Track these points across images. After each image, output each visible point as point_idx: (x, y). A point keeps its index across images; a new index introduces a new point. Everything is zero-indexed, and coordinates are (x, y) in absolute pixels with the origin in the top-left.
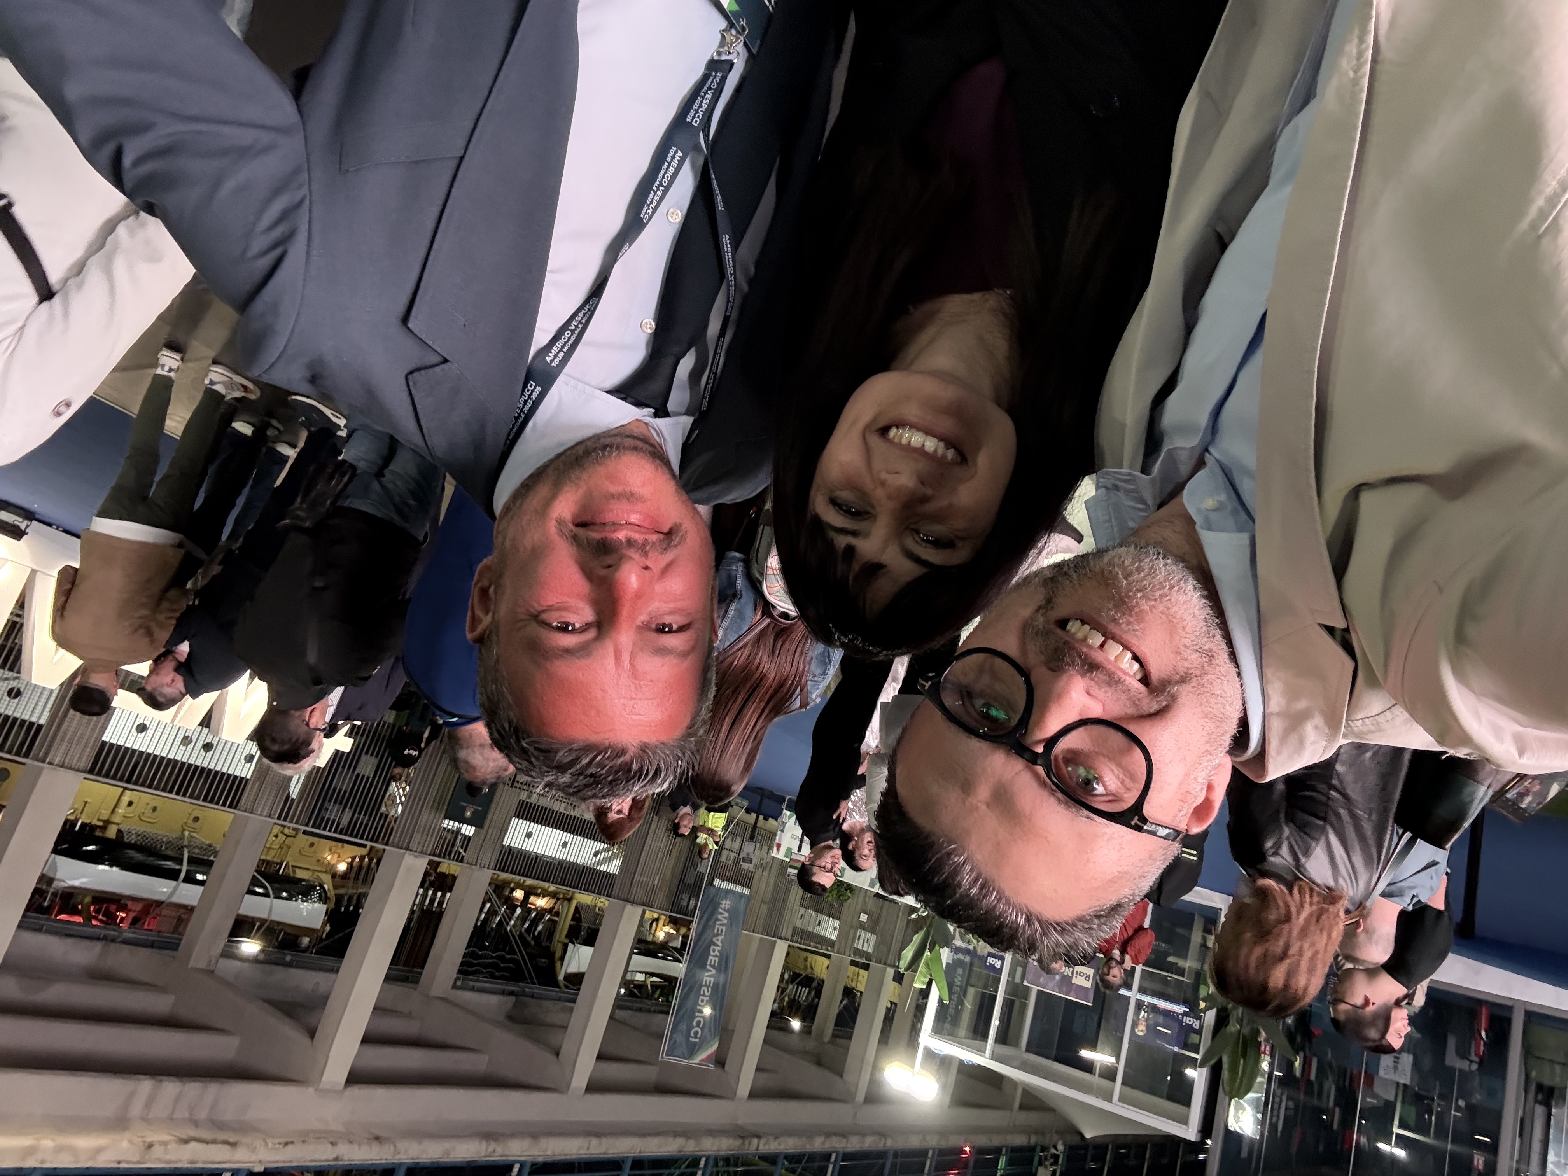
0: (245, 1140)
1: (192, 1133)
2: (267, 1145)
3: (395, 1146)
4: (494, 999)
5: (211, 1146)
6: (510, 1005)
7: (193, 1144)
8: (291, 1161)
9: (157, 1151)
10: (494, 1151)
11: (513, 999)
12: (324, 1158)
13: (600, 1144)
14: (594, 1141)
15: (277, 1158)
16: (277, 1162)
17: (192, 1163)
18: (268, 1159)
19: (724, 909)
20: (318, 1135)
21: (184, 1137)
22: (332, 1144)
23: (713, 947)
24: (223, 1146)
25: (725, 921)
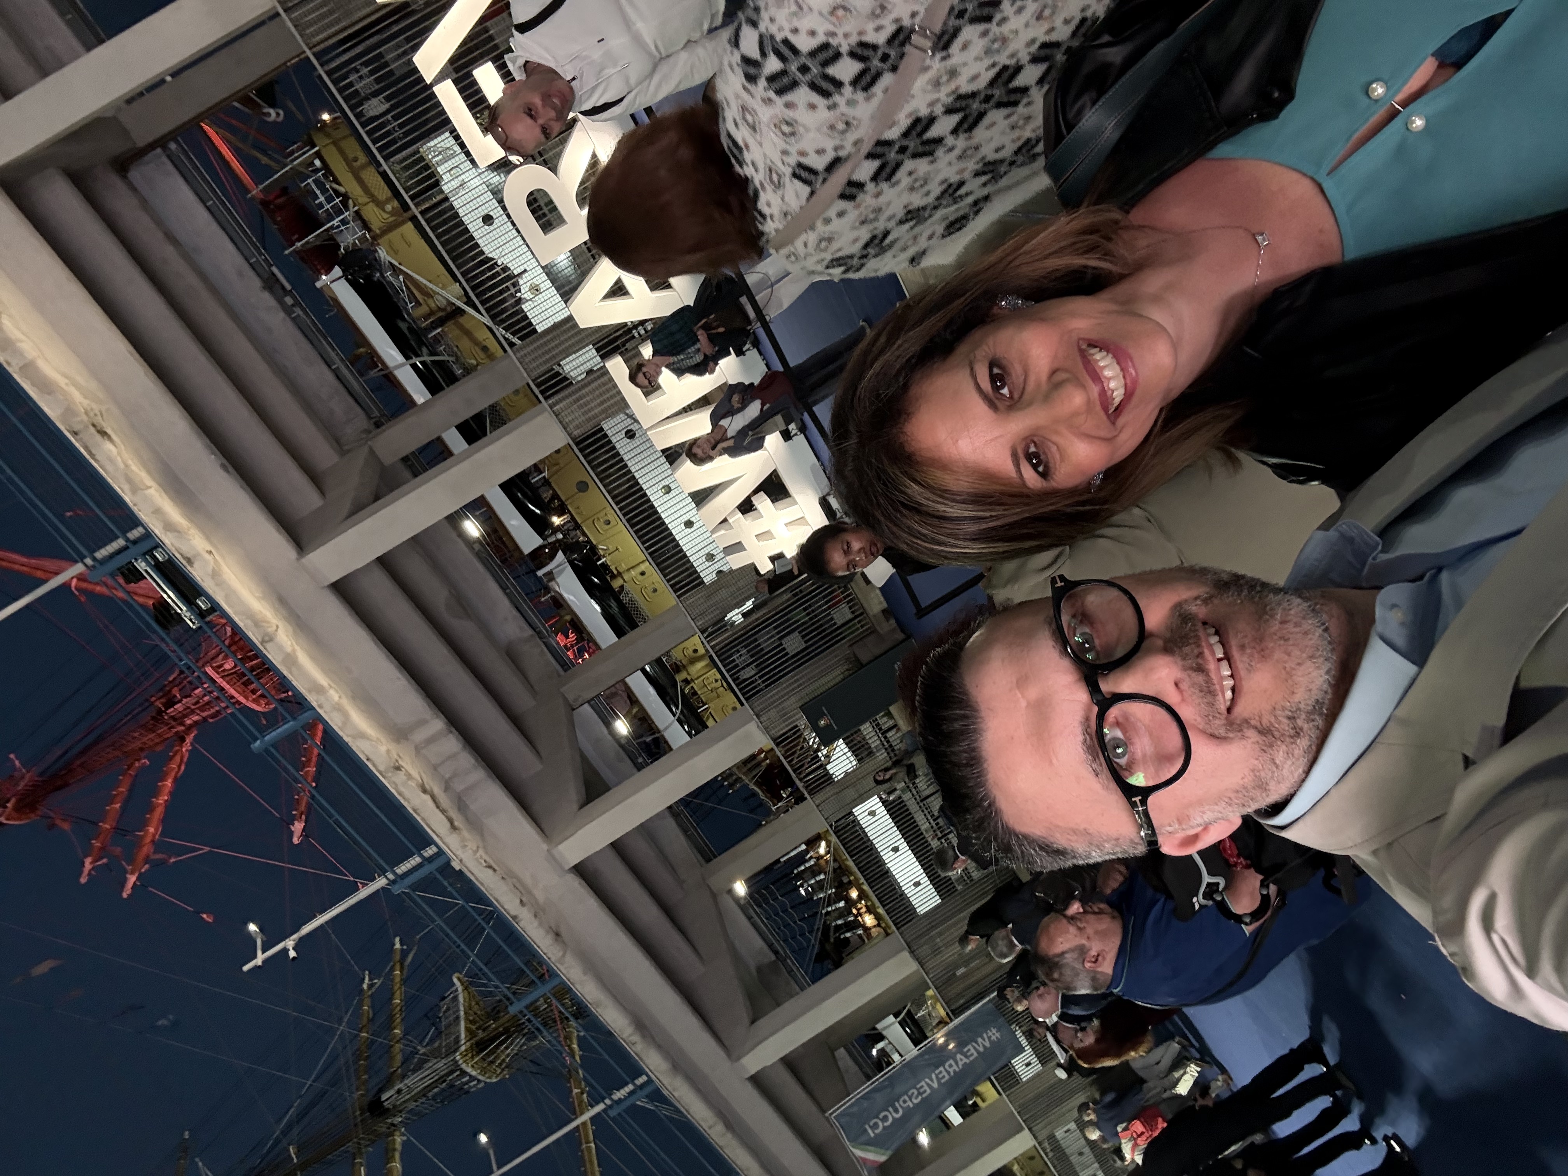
0: (466, 834)
1: (437, 790)
2: (476, 852)
3: (564, 955)
4: (759, 943)
5: (437, 811)
6: (767, 960)
7: (427, 797)
8: (482, 884)
9: (400, 777)
10: (634, 1043)
11: (773, 957)
12: (506, 905)
13: (724, 1135)
14: (720, 1127)
15: (475, 870)
16: (472, 874)
17: (415, 810)
18: (468, 865)
19: (989, 1038)
20: (518, 885)
21: (427, 787)
22: (521, 901)
23: (951, 1062)
24: (446, 820)
25: (981, 1049)
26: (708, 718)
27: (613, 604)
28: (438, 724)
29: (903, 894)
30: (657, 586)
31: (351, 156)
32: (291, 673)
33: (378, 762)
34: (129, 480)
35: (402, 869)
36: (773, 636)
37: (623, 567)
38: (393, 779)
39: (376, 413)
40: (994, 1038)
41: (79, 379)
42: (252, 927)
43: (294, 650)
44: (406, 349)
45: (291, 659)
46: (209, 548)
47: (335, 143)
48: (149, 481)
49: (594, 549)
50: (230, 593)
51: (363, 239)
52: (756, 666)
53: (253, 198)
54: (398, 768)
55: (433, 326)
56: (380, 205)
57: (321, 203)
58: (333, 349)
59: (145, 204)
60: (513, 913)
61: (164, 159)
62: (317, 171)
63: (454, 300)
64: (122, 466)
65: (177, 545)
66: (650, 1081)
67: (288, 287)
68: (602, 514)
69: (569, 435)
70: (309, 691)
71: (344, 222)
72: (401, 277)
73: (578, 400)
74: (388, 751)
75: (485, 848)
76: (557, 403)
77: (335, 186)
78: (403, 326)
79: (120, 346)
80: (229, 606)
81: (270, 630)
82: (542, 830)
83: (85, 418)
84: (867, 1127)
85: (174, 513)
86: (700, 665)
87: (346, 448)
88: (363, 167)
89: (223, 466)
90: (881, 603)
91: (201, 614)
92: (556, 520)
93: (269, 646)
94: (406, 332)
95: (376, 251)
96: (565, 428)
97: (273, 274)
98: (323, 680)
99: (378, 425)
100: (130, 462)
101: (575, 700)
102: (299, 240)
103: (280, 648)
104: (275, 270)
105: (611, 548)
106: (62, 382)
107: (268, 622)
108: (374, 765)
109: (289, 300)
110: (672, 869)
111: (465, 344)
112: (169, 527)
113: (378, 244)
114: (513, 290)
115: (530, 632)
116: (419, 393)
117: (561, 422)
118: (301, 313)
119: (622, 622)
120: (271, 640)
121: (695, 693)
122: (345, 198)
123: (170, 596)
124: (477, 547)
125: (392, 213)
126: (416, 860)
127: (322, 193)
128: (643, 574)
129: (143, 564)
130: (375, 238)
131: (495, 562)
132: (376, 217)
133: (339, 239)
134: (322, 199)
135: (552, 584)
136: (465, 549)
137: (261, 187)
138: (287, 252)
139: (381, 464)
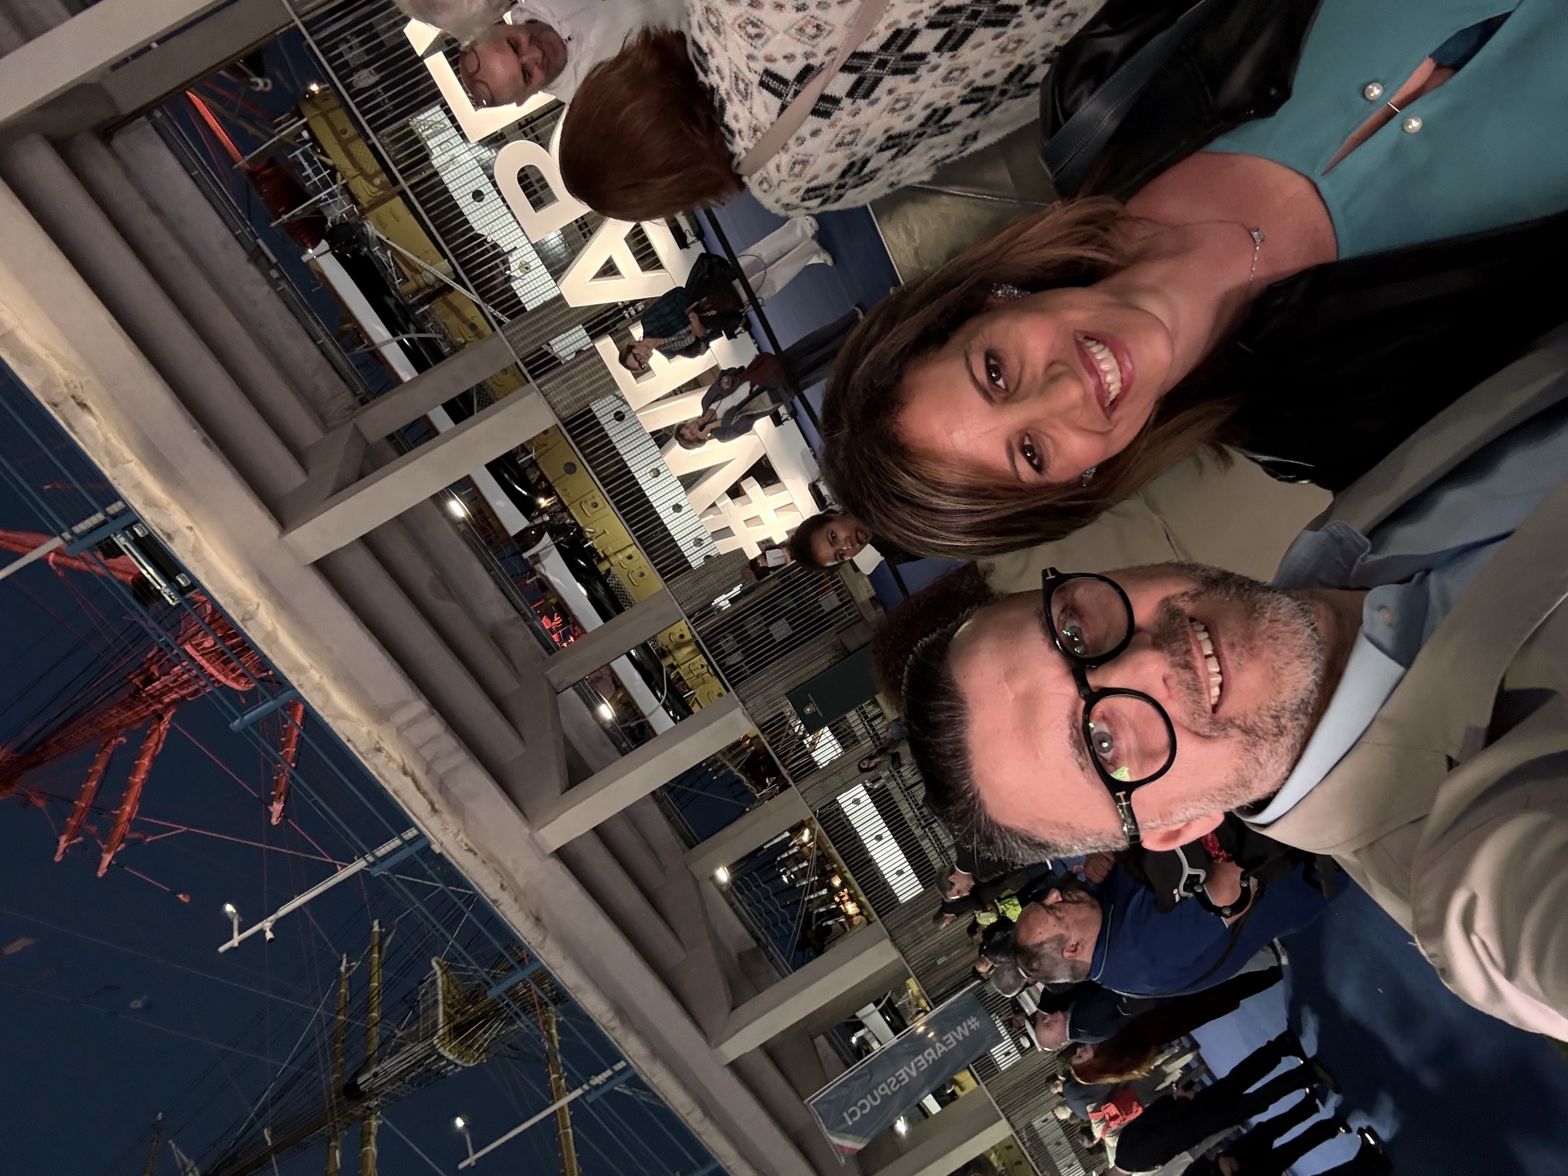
0: (447, 816)
1: (418, 773)
2: (457, 835)
3: (544, 939)
4: (740, 929)
5: (418, 793)
6: (748, 947)
7: (408, 780)
8: (462, 868)
9: (380, 759)
10: (613, 1029)
11: (755, 945)
12: (487, 890)
13: (702, 1121)
14: (698, 1114)
15: (456, 853)
16: (453, 857)
17: (395, 793)
18: (449, 847)
19: (969, 1027)
20: (498, 869)
21: (408, 769)
22: (502, 886)
23: (930, 1050)
24: (426, 803)
25: (961, 1038)
26: (693, 704)
27: (600, 588)
28: (420, 706)
29: (885, 882)
30: (644, 570)
31: (339, 129)
32: (271, 652)
33: (358, 744)
34: (109, 453)
35: (381, 851)
36: (759, 623)
37: (610, 550)
38: (374, 760)
39: (362, 390)
40: (973, 1027)
41: (57, 350)
42: (229, 908)
43: (275, 629)
44: (393, 326)
45: (270, 637)
46: (190, 524)
47: (324, 115)
48: (128, 455)
49: (580, 531)
50: (210, 570)
51: (350, 213)
52: (743, 652)
53: (239, 168)
54: (379, 750)
55: (421, 303)
56: (369, 178)
57: (308, 176)
58: (319, 324)
59: (128, 172)
60: (493, 897)
61: (149, 127)
62: (305, 142)
63: (443, 277)
64: (102, 439)
65: (158, 520)
66: (628, 1067)
67: (274, 260)
68: (589, 496)
69: (558, 416)
70: (290, 670)
71: (332, 195)
72: (389, 253)
73: (566, 380)
74: (369, 733)
75: (465, 831)
76: (546, 383)
77: (323, 158)
78: (390, 302)
79: (101, 316)
80: (209, 583)
81: (250, 608)
82: (522, 813)
83: (65, 390)
84: (845, 1114)
85: (154, 487)
86: (686, 650)
87: (329, 425)
88: (351, 140)
89: (205, 441)
90: (869, 591)
91: (181, 591)
92: (543, 502)
93: (250, 624)
94: (393, 307)
95: (364, 225)
96: (553, 409)
97: (258, 246)
98: (304, 660)
99: (363, 402)
100: (110, 435)
101: (560, 684)
102: (286, 213)
103: (261, 626)
104: (260, 241)
105: (599, 531)
106: (41, 351)
107: (246, 600)
108: (355, 747)
109: (274, 274)
110: (654, 853)
111: (453, 321)
112: (150, 501)
113: (366, 219)
114: (502, 268)
115: (515, 614)
116: (405, 370)
117: (549, 403)
118: (286, 286)
119: (608, 606)
120: (252, 618)
121: (681, 679)
122: (333, 171)
123: (149, 572)
124: (462, 527)
125: (381, 187)
126: (396, 843)
127: (310, 166)
128: (630, 557)
129: (123, 539)
130: (363, 212)
131: (481, 544)
132: (364, 190)
133: (326, 213)
134: (309, 171)
135: (538, 566)
136: (450, 530)
137: (247, 158)
138: (273, 225)
139: (368, 444)
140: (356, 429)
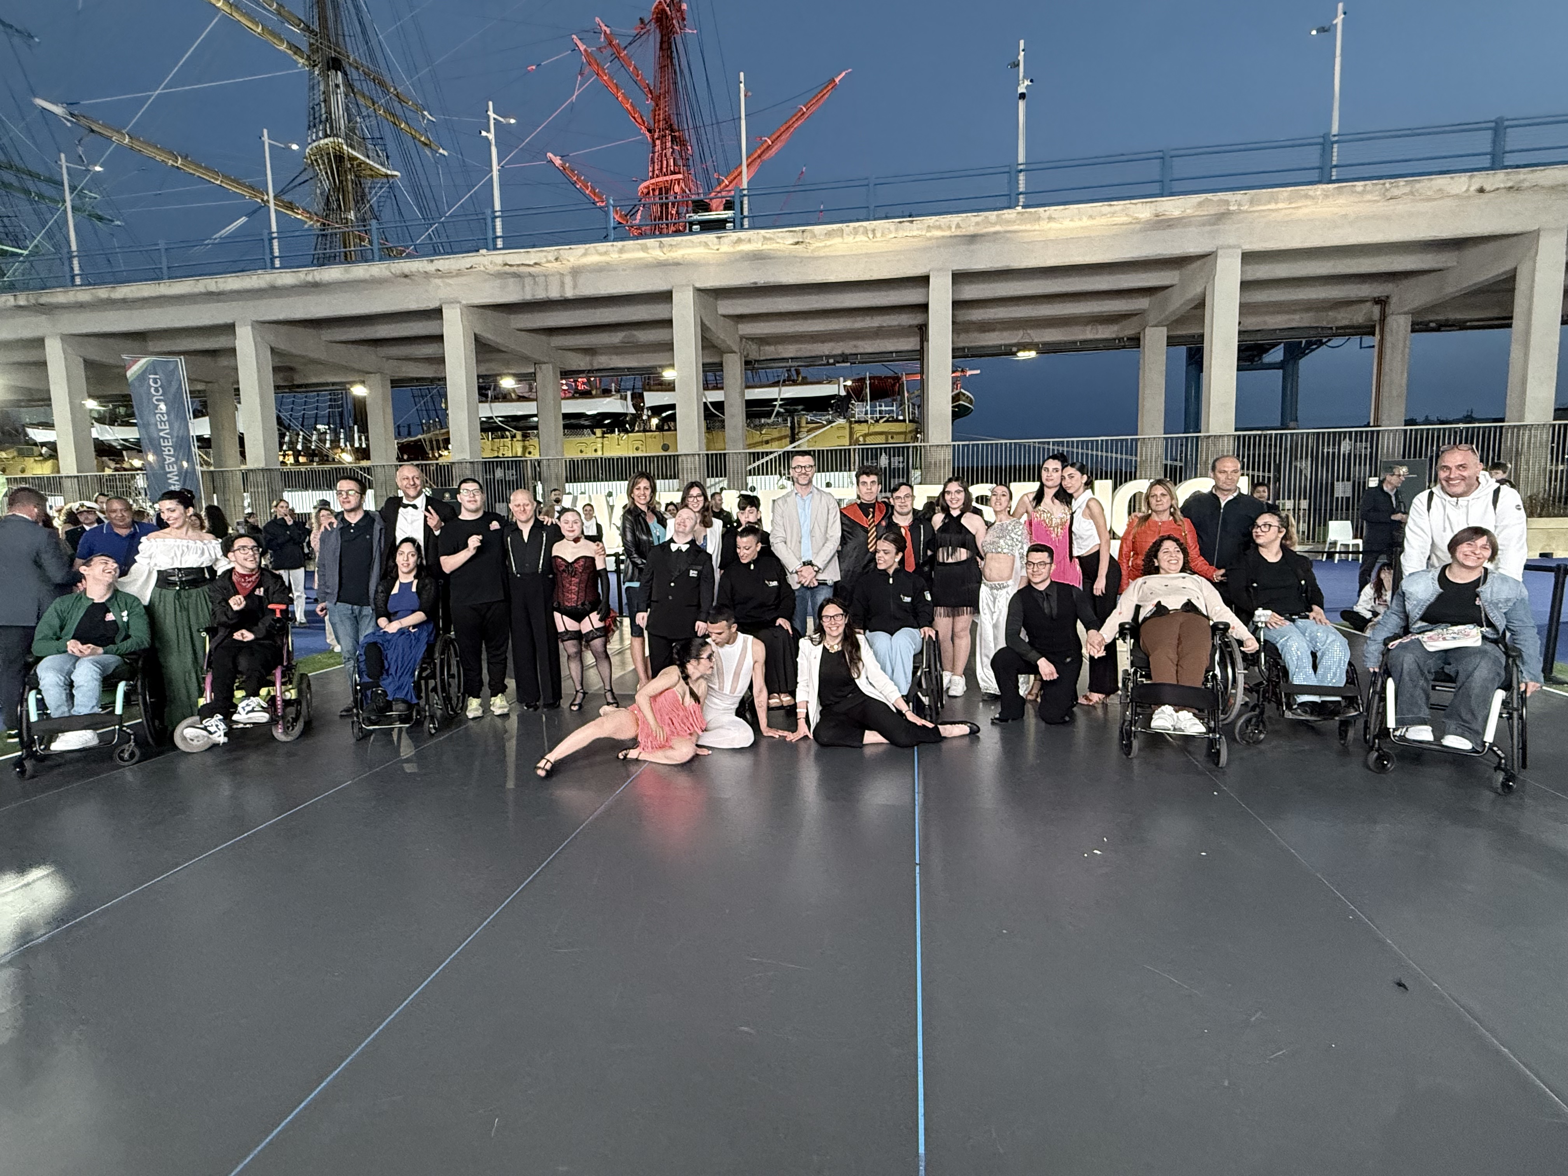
0: (499, 268)
2: (484, 266)
3: (390, 272)
5: (520, 262)
7: (531, 263)
8: (463, 257)
9: (551, 257)
10: (306, 274)
12: (442, 262)
13: (206, 287)
15: (474, 259)
16: (473, 256)
17: (528, 252)
18: (480, 258)
22: (439, 270)
23: (172, 453)
24: (512, 263)
25: (169, 476)
26: (483, 435)
32: (638, 244)
33: (566, 251)
34: (770, 239)
38: (551, 254)
41: (827, 249)
42: (513, 121)
43: (648, 253)
44: (787, 401)
45: (645, 249)
46: (721, 250)
48: (765, 247)
50: (693, 245)
54: (557, 259)
57: (881, 406)
60: (435, 262)
62: (898, 415)
64: (778, 240)
65: (730, 238)
66: (273, 267)
67: (837, 365)
68: (644, 448)
69: (681, 455)
70: (623, 246)
71: (866, 412)
72: (825, 423)
74: (569, 260)
76: (702, 459)
77: (885, 419)
78: (800, 407)
79: (832, 278)
80: (688, 239)
81: (665, 249)
82: (473, 307)
83: (807, 241)
84: (158, 377)
85: (745, 247)
86: (519, 451)
87: (745, 341)
91: (691, 224)
92: (655, 421)
93: (658, 244)
94: (797, 408)
95: (845, 418)
96: (686, 455)
98: (625, 256)
99: (747, 363)
100: (778, 245)
101: (540, 367)
102: (870, 386)
103: (654, 248)
104: (848, 365)
105: (621, 442)
106: (828, 243)
107: (670, 250)
108: (566, 249)
110: (400, 360)
112: (739, 241)
113: (846, 422)
115: (597, 367)
116: (752, 394)
117: (690, 455)
121: (503, 437)
122: (877, 421)
123: (708, 216)
124: (657, 370)
125: (857, 439)
127: (885, 410)
128: (596, 451)
129: (730, 215)
130: (851, 422)
131: (644, 374)
132: (861, 430)
133: (860, 404)
134: (883, 408)
136: (658, 363)
137: (906, 382)
138: (866, 374)
139: (723, 353)
140: (734, 352)
